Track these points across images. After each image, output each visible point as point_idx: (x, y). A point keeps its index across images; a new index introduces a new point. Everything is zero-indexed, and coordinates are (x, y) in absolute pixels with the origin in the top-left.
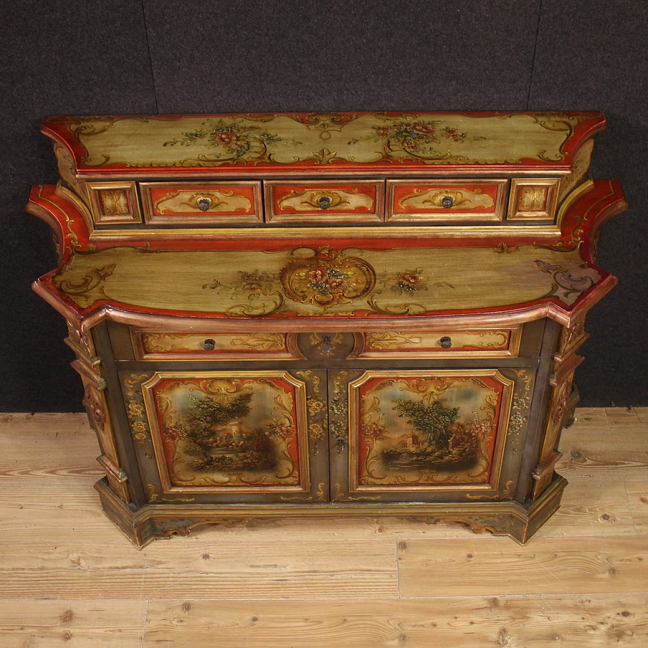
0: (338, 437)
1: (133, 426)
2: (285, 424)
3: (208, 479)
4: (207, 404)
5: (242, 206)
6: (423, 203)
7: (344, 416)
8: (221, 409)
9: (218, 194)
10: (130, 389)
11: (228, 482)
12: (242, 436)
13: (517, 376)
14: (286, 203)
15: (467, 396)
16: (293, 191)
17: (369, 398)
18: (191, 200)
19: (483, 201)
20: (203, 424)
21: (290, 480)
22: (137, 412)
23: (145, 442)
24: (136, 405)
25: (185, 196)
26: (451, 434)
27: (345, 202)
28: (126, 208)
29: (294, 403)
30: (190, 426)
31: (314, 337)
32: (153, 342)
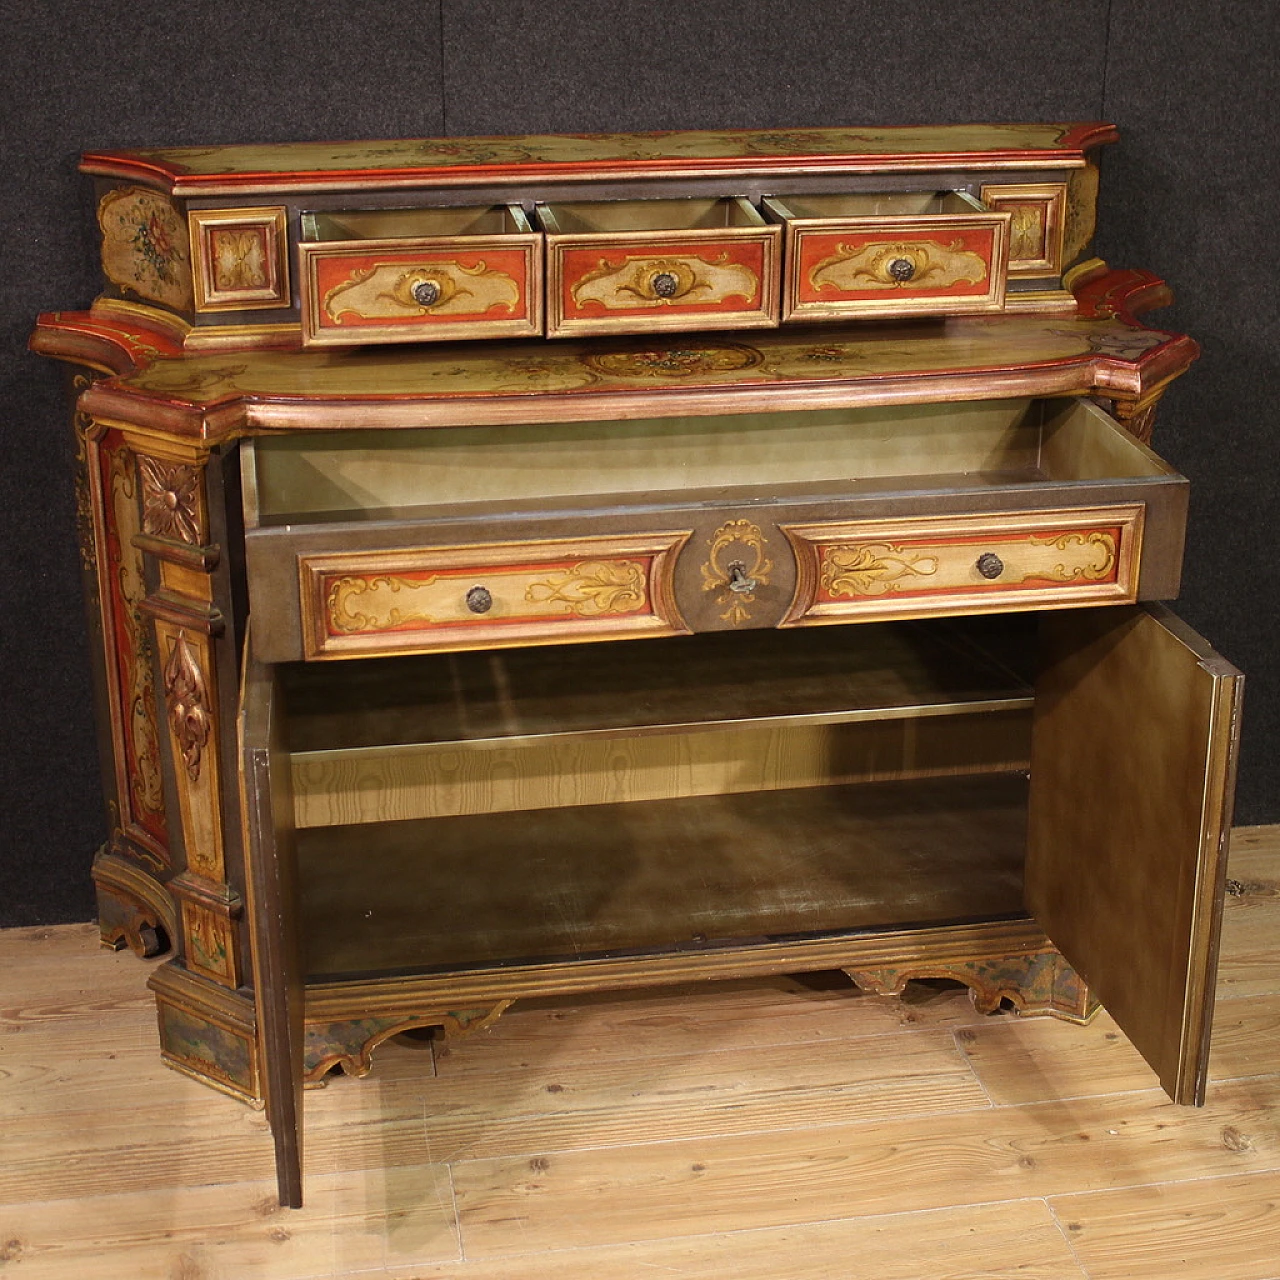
5: (500, 299)
6: (856, 275)
9: (454, 272)
14: (588, 291)
18: (398, 286)
19: (965, 267)
25: (387, 277)
27: (704, 285)
31: (710, 568)
32: (348, 602)
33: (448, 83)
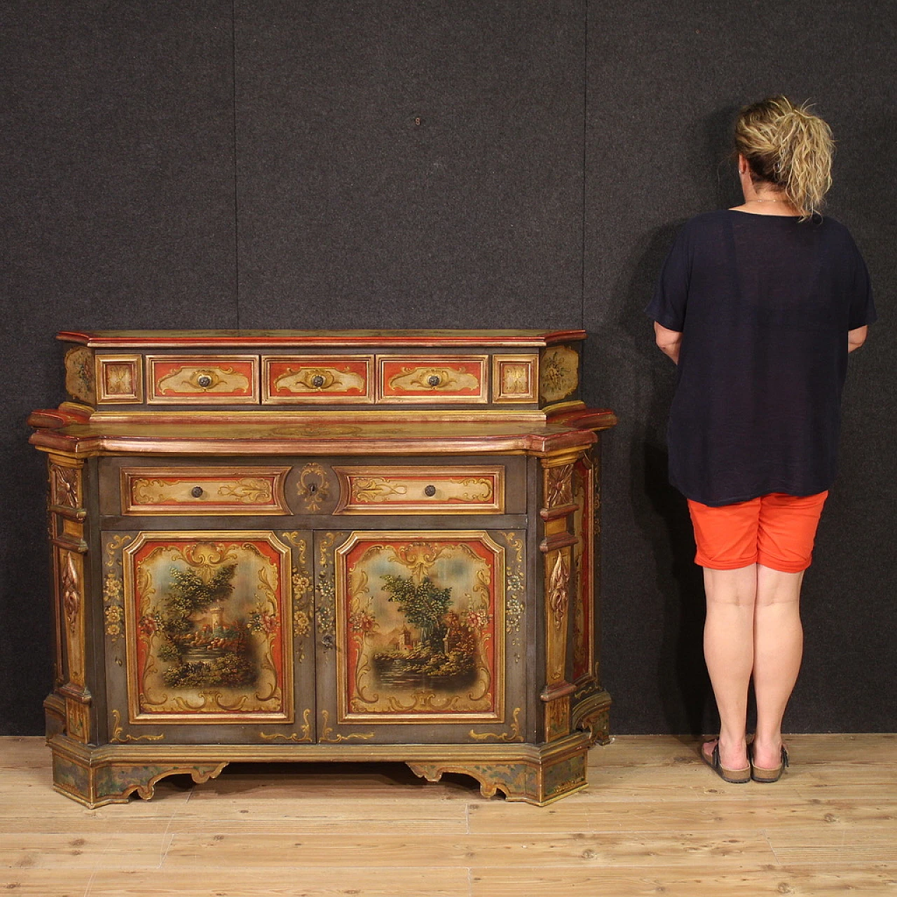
0: (324, 632)
1: (107, 613)
2: (269, 611)
3: (181, 702)
4: (189, 580)
5: (240, 386)
6: (412, 383)
7: (330, 599)
8: (201, 588)
9: (218, 372)
10: (111, 557)
11: (203, 707)
12: (222, 629)
13: (506, 541)
14: (282, 383)
15: (458, 570)
16: (288, 369)
17: (356, 571)
18: (192, 377)
19: (468, 381)
20: (183, 611)
21: (272, 703)
22: (114, 591)
23: (117, 639)
24: (114, 582)
25: (187, 373)
26: (445, 629)
27: (337, 382)
28: (129, 386)
29: (279, 579)
30: (169, 614)
31: (300, 484)
32: (141, 489)
33: (240, 303)
